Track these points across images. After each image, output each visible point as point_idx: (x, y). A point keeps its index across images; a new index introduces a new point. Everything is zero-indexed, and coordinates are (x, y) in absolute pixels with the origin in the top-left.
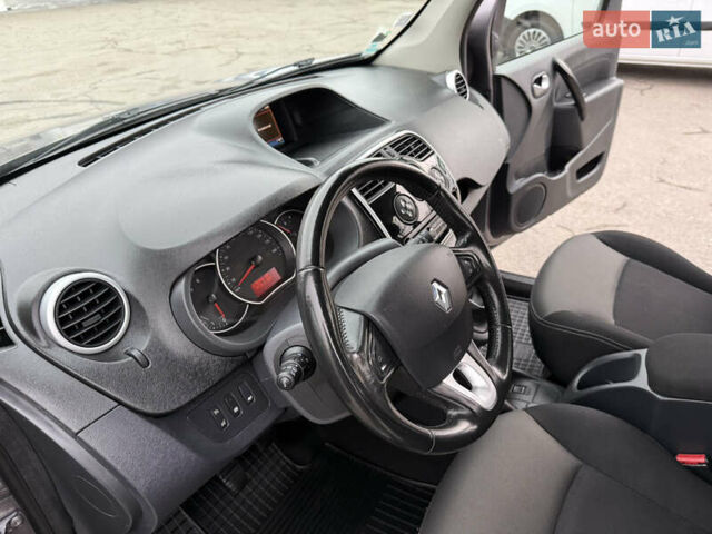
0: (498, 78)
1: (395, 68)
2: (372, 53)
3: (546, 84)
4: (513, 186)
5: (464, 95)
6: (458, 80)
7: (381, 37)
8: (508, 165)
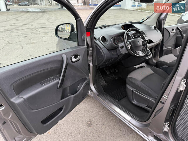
0: (164, 28)
1: (145, 24)
2: (142, 22)
3: (174, 31)
4: (164, 48)
5: (155, 29)
6: (155, 27)
7: (143, 19)
8: (163, 44)
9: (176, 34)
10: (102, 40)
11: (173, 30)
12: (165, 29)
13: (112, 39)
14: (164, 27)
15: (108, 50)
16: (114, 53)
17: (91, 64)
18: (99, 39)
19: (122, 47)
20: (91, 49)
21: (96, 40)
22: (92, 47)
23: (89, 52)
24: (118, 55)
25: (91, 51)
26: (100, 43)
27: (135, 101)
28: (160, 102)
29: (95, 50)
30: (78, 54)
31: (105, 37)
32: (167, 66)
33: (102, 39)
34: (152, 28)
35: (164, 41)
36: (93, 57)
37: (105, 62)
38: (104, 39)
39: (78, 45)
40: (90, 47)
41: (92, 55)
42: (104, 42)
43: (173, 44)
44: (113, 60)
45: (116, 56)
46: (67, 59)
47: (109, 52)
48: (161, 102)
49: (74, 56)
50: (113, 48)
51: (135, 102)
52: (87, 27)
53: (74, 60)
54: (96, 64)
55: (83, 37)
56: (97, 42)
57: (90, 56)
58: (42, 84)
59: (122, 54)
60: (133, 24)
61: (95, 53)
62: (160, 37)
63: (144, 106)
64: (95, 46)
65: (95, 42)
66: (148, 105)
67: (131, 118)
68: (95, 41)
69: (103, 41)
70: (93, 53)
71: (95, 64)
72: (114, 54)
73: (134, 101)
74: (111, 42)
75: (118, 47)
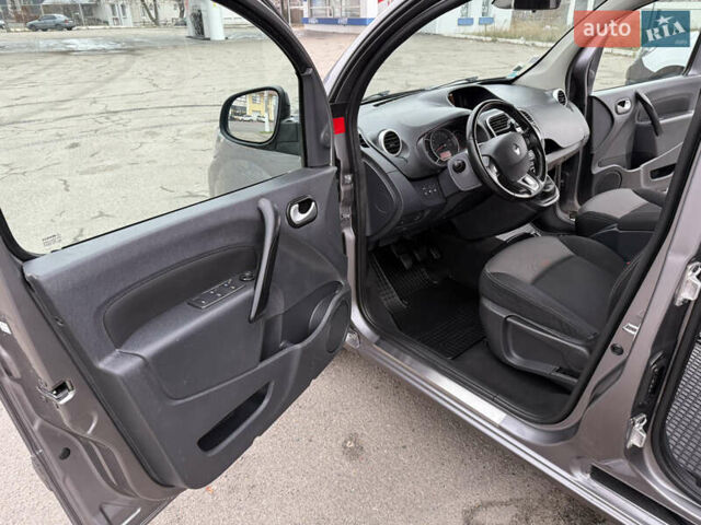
0: (591, 98)
1: (526, 87)
2: (513, 77)
3: (627, 106)
4: (596, 170)
5: (563, 103)
6: (560, 93)
7: (519, 68)
8: (592, 155)
9: (632, 116)
10: (386, 146)
11: (622, 104)
12: (595, 101)
13: (421, 141)
14: (593, 94)
15: (410, 179)
16: (430, 189)
17: (349, 234)
18: (375, 141)
19: (460, 168)
20: (349, 178)
21: (366, 146)
22: (351, 170)
23: (342, 188)
24: (446, 199)
25: (349, 187)
26: (379, 157)
27: (514, 354)
28: (609, 349)
29: (363, 182)
30: (310, 197)
31: (395, 135)
32: (615, 229)
33: (385, 142)
34: (552, 100)
35: (595, 144)
36: (355, 206)
37: (398, 224)
38: (392, 141)
39: (306, 165)
40: (346, 173)
41: (351, 200)
42: (393, 150)
43: (624, 153)
44: (427, 213)
45: (438, 201)
46: (276, 215)
47: (414, 186)
48: (614, 349)
49: (297, 205)
50: (427, 173)
51: (515, 359)
52: (332, 100)
53: (298, 217)
54: (368, 233)
55: (322, 135)
56: (369, 151)
57: (346, 204)
58: (197, 307)
59: (460, 191)
60: (485, 87)
61: (364, 192)
62: (581, 130)
63: (546, 369)
64: (362, 168)
65: (364, 155)
66: (565, 367)
67: (505, 415)
68: (362, 148)
69: (388, 150)
70: (354, 192)
71: (365, 232)
72: (430, 195)
73: (512, 356)
74: (420, 149)
75: (446, 167)
